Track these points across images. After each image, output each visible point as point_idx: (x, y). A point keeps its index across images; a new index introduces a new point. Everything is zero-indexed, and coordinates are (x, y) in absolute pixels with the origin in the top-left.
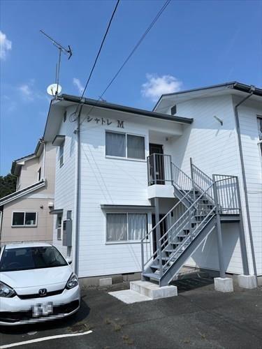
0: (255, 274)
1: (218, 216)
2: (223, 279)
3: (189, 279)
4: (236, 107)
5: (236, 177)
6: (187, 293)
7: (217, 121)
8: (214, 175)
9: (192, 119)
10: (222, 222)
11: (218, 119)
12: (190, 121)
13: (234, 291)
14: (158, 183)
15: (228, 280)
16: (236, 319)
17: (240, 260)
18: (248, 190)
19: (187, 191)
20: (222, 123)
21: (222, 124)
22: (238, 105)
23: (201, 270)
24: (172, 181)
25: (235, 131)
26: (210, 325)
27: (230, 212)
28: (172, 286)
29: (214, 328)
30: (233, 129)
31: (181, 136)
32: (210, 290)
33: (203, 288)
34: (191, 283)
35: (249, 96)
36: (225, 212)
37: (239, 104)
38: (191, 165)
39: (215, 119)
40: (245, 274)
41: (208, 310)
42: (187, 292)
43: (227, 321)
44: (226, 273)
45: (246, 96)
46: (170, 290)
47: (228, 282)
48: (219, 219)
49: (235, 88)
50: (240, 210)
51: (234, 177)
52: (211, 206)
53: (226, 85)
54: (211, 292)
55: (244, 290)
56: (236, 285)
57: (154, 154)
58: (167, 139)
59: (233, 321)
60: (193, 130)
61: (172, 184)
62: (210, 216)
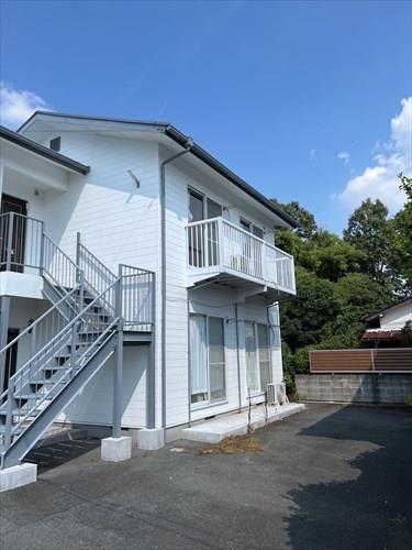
0: (164, 426)
1: (121, 334)
2: (116, 440)
3: (51, 446)
4: (164, 164)
5: (153, 273)
6: (51, 474)
7: (132, 180)
8: (120, 266)
9: (88, 168)
10: (125, 344)
11: (134, 177)
12: (85, 171)
13: (132, 457)
14: (13, 269)
15: (124, 439)
16: (144, 509)
17: (143, 405)
18: (167, 294)
19: (67, 290)
20: (138, 184)
21: (138, 186)
22: (167, 162)
23: (74, 426)
24: (41, 269)
25: (158, 200)
26: (105, 530)
27: (135, 329)
28: (27, 465)
29: (111, 534)
30: (155, 197)
31: (65, 192)
32: (92, 461)
33: (80, 458)
34: (56, 453)
35: (184, 153)
36: (127, 328)
37: (168, 160)
38: (79, 244)
39: (128, 175)
40: (148, 427)
41: (95, 501)
42: (52, 471)
43: (131, 516)
44: (123, 429)
45: (179, 152)
46: (24, 473)
47: (124, 443)
48: (121, 338)
49: (168, 133)
50: (153, 325)
51: (149, 272)
52: (106, 317)
53: (155, 125)
54: (95, 464)
55: (147, 453)
56: (135, 446)
57: (12, 214)
58: (37, 193)
59: (141, 513)
60: (87, 186)
61: (41, 275)
62: (108, 334)
